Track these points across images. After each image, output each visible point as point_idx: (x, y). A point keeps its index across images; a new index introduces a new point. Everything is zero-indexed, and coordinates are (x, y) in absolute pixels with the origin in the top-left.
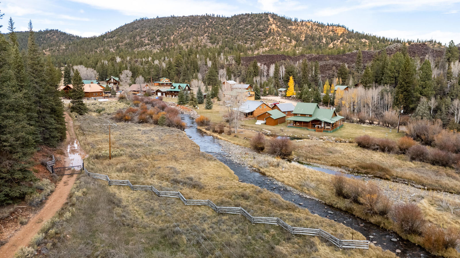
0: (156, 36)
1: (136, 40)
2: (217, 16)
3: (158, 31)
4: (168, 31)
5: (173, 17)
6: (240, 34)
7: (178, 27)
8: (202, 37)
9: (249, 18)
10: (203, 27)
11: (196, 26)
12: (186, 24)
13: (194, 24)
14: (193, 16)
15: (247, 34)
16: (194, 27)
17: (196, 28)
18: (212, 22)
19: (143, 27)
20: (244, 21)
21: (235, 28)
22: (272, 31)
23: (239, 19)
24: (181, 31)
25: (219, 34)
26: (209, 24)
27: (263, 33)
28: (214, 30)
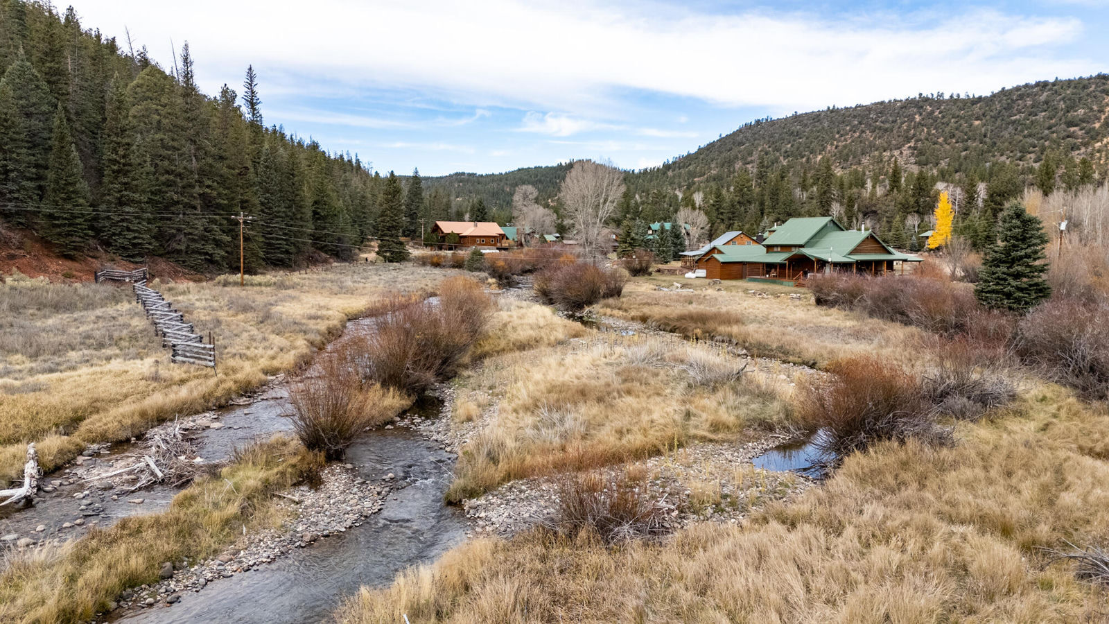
0: (782, 158)
2: (951, 96)
3: (789, 146)
4: (811, 142)
5: (833, 112)
6: (1007, 136)
7: (838, 133)
8: (896, 153)
9: (1045, 94)
10: (904, 127)
11: (887, 125)
12: (860, 123)
13: (882, 122)
14: (882, 103)
15: (1030, 135)
16: (880, 128)
17: (886, 130)
18: (932, 112)
19: (755, 140)
20: (1029, 103)
21: (998, 122)
23: (1015, 97)
24: (846, 140)
25: (945, 140)
26: (923, 119)
27: (1081, 130)
28: (934, 132)
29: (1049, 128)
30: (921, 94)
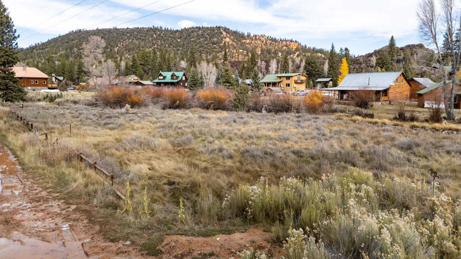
1: (73, 52)
2: (165, 29)
4: (110, 42)
7: (122, 39)
9: (201, 32)
10: (150, 39)
11: (143, 38)
12: (131, 35)
13: (140, 36)
14: (138, 28)
15: (201, 47)
16: (140, 39)
17: (143, 40)
18: (160, 34)
19: (80, 39)
20: (196, 34)
21: (187, 41)
22: (227, 44)
23: (190, 31)
24: (126, 42)
25: (169, 46)
26: (157, 37)
27: (217, 46)
28: (163, 42)
29: (206, 45)
30: (153, 26)
